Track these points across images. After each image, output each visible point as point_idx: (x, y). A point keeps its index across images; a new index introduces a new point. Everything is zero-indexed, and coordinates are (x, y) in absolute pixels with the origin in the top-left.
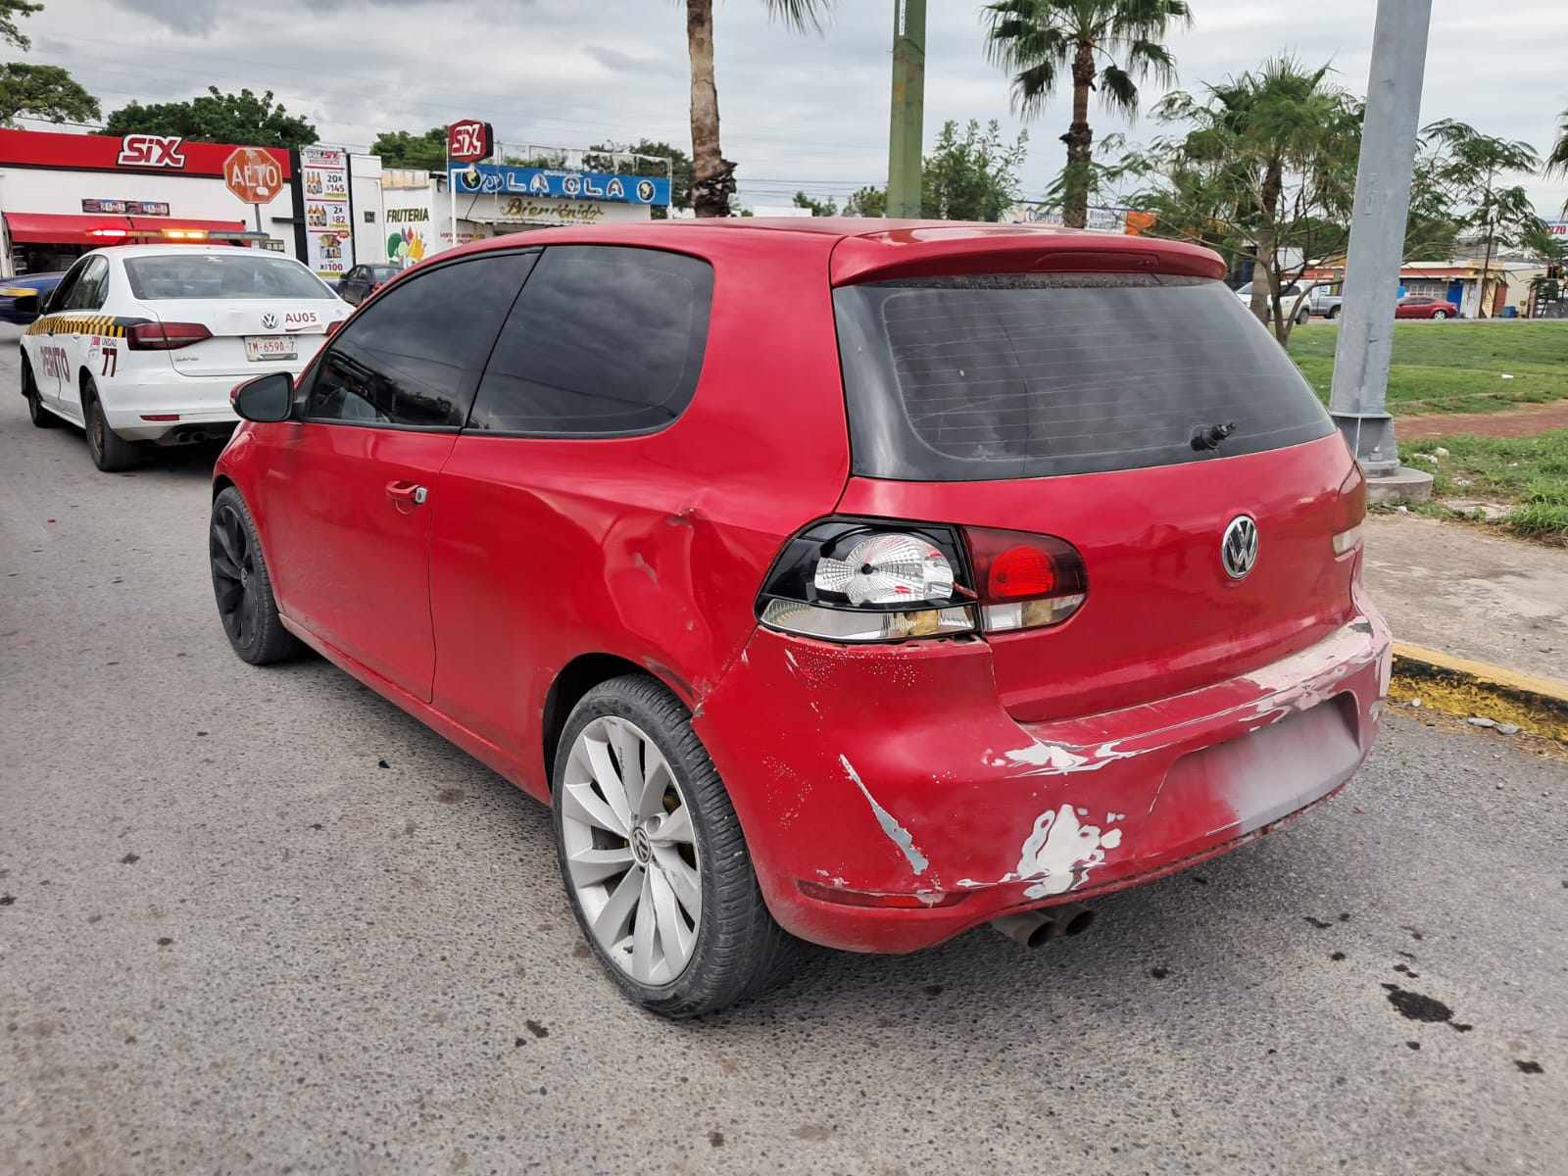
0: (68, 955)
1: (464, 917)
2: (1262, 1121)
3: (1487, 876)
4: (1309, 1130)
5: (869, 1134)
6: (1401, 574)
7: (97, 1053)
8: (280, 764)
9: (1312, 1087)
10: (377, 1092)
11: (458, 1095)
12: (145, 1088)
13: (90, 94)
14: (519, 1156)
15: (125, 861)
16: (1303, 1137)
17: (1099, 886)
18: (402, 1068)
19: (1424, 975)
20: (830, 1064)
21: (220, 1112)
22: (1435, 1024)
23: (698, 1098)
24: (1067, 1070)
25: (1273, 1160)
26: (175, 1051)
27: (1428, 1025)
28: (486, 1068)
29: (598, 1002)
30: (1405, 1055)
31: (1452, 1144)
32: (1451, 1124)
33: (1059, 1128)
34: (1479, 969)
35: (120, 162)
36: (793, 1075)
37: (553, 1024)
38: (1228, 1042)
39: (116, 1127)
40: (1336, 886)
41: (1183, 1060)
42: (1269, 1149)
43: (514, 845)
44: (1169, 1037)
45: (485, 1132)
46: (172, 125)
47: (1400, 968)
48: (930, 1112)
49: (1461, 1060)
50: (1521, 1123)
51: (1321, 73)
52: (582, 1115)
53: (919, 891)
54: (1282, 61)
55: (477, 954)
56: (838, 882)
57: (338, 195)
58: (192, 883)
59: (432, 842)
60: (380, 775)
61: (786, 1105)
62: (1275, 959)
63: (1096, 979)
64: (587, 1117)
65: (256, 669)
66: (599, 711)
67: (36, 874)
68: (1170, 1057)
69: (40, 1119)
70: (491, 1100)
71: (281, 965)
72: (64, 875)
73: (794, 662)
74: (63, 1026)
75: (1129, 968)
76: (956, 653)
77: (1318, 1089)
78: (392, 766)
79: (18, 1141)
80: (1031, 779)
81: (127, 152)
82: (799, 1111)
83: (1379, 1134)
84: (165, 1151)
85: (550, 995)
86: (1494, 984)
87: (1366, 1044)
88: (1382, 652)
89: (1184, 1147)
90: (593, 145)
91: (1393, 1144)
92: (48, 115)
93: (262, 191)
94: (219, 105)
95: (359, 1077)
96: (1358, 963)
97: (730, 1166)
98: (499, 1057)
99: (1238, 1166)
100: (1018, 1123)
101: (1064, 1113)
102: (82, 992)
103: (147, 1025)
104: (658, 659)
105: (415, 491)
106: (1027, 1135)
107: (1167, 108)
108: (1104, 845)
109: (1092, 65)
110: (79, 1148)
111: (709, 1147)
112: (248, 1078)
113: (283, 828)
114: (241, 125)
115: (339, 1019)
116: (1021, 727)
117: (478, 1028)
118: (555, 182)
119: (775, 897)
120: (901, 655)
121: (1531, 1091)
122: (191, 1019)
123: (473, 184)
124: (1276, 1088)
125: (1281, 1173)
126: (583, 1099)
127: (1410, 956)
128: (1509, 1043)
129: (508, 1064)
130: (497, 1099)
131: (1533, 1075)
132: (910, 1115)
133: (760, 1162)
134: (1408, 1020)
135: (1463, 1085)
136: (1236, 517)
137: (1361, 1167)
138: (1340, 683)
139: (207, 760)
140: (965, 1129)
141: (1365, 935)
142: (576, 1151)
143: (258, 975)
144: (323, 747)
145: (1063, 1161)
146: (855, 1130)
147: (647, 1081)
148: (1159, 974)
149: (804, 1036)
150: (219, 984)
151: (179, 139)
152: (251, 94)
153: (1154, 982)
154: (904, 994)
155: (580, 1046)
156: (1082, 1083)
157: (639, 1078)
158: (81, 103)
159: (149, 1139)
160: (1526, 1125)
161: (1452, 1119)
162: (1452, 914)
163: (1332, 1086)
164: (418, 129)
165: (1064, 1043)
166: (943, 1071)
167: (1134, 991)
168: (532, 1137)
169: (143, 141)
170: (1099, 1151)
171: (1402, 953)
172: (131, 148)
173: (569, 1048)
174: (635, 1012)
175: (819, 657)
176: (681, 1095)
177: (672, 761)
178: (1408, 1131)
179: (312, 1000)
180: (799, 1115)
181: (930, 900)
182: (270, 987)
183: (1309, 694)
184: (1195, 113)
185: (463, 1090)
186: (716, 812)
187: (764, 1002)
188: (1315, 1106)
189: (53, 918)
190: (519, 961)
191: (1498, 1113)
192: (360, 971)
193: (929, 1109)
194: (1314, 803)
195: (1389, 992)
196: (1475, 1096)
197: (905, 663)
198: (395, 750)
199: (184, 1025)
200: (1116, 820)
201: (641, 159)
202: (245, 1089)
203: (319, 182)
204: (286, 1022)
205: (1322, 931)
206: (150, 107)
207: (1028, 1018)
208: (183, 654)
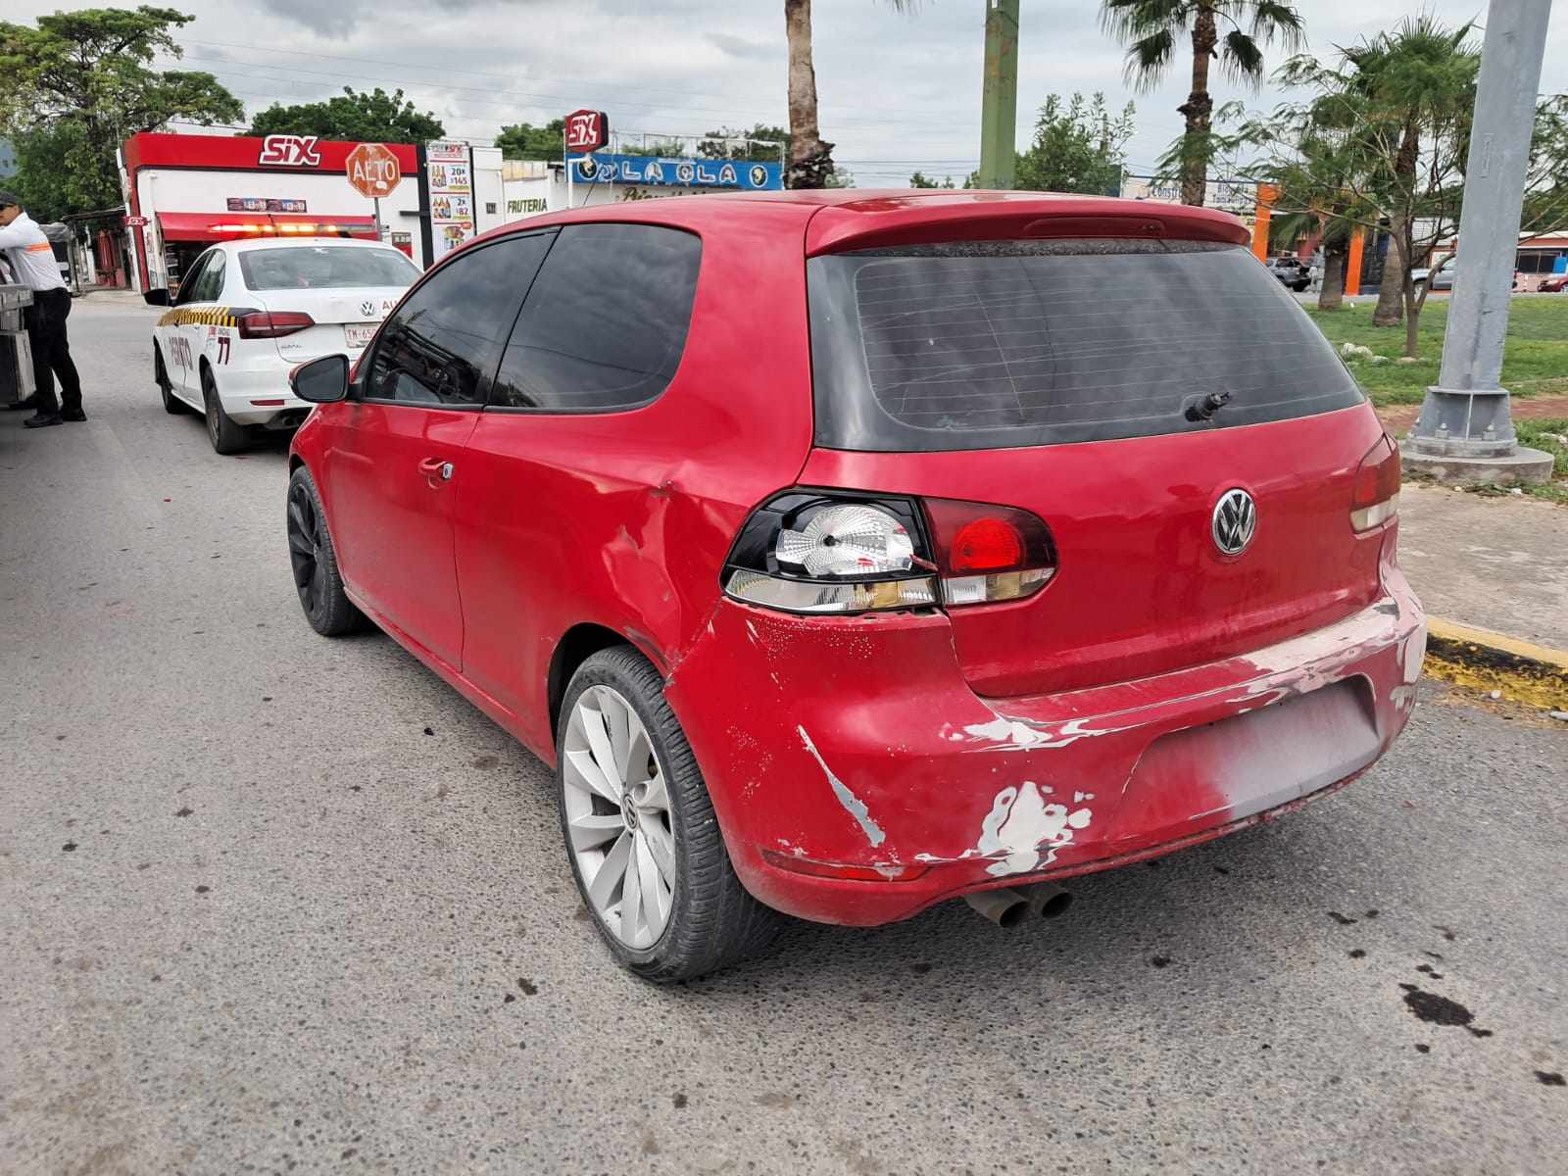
0: (114, 898)
1: (478, 878)
2: (1242, 1115)
3: (1538, 877)
4: (1292, 1128)
5: (832, 1105)
6: (1497, 560)
7: (125, 988)
8: (333, 729)
9: (1302, 1085)
10: (370, 1037)
11: (443, 1045)
12: (161, 1022)
13: (235, 96)
14: (489, 1105)
15: (179, 814)
16: (1283, 1135)
17: (1073, 866)
18: (396, 1017)
19: (1448, 977)
20: (804, 1035)
21: (224, 1049)
22: (1451, 1027)
23: (669, 1060)
24: (1044, 1054)
25: (1246, 1156)
26: (195, 990)
27: (1442, 1027)
28: (473, 1021)
29: (589, 964)
30: (1411, 1058)
31: (1447, 1152)
32: (1451, 1132)
33: (1026, 1110)
34: (1512, 973)
35: (261, 161)
36: (766, 1044)
37: (543, 982)
38: (1220, 1034)
39: (131, 1056)
40: (1368, 882)
41: (1169, 1050)
42: (1244, 1145)
43: (538, 812)
44: (1158, 1026)
45: (462, 1081)
46: (310, 124)
47: (1424, 969)
48: (896, 1087)
49: (1474, 1065)
50: (1530, 1136)
51: (1465, 30)
52: (555, 1071)
53: (877, 864)
54: (1420, 20)
55: (483, 913)
56: (799, 852)
57: (461, 188)
58: (235, 837)
59: (461, 806)
60: (423, 741)
61: (753, 1073)
62: (1287, 953)
63: (1091, 965)
64: (559, 1072)
65: (326, 640)
66: (591, 680)
67: (98, 824)
68: (1156, 1046)
69: (68, 1044)
70: (472, 1051)
71: (303, 915)
72: (124, 826)
73: (754, 632)
74: (99, 963)
75: (1129, 956)
76: (916, 625)
77: (1309, 1087)
78: (436, 733)
79: (49, 1061)
80: (990, 754)
81: (268, 152)
82: (766, 1078)
83: (1367, 1137)
84: (171, 1081)
85: (546, 955)
86: (1526, 990)
87: (1371, 1045)
88: (1408, 634)
89: (1153, 1137)
90: (710, 131)
91: (1381, 1147)
92: (197, 118)
93: (382, 185)
94: (353, 104)
95: (353, 1022)
96: (1378, 961)
97: (688, 1128)
98: (486, 1012)
99: (1207, 1160)
100: (984, 1103)
101: (1033, 1096)
102: (121, 932)
103: (173, 965)
104: (639, 630)
105: (442, 467)
106: (991, 1115)
107: (1290, 72)
108: (1072, 824)
109: (1214, 32)
110: (99, 1071)
111: (672, 1107)
112: (255, 1018)
113: (325, 789)
114: (373, 123)
115: (346, 967)
116: (985, 703)
117: (473, 983)
118: (669, 169)
119: (742, 865)
120: (858, 627)
121: (1548, 1104)
122: (214, 961)
123: (589, 173)
124: (1264, 1083)
125: (1251, 1171)
126: (558, 1055)
127: (1437, 956)
128: (1533, 1053)
129: (495, 1019)
130: (478, 1050)
131: (1555, 1087)
132: (876, 1089)
133: (719, 1125)
134: (1421, 1022)
135: (1472, 1092)
136: (1227, 491)
137: (1340, 1169)
138: (1349, 666)
139: (268, 724)
140: (929, 1106)
141: (1390, 933)
142: (544, 1103)
143: (280, 924)
144: (374, 714)
145: (1023, 1143)
146: (818, 1099)
147: (623, 1041)
148: (1160, 963)
149: (784, 1006)
150: (243, 931)
151: (315, 138)
152: (383, 92)
153: (1153, 970)
154: (891, 971)
155: (564, 1005)
156: (1058, 1068)
157: (616, 1040)
158: (227, 106)
159: (158, 1068)
160: (1534, 1139)
161: (1452, 1127)
162: (1492, 915)
163: (1325, 1085)
164: (540, 121)
165: (1046, 1027)
166: (918, 1048)
167: (1130, 979)
168: (505, 1088)
169: (282, 141)
170: (1063, 1135)
171: (1429, 954)
172: (272, 148)
173: (554, 1006)
174: (623, 975)
175: (777, 628)
176: (653, 1057)
177: (650, 728)
178: (1399, 1135)
179: (324, 949)
180: (765, 1082)
181: (890, 874)
182: (288, 935)
183: (1312, 677)
184: (1321, 76)
185: (448, 1040)
186: (688, 780)
187: (750, 971)
188: (1302, 1104)
189: (107, 864)
190: (522, 921)
191: (1504, 1124)
192: (374, 924)
193: (896, 1084)
194: (1320, 790)
195: (1406, 993)
196: (1483, 1104)
197: (861, 635)
198: (442, 719)
199: (206, 967)
200: (1084, 799)
201: (754, 144)
202: (250, 1028)
203: (444, 176)
204: (298, 968)
205: (1344, 926)
206: (290, 108)
207: (1013, 1001)
208: (263, 625)
